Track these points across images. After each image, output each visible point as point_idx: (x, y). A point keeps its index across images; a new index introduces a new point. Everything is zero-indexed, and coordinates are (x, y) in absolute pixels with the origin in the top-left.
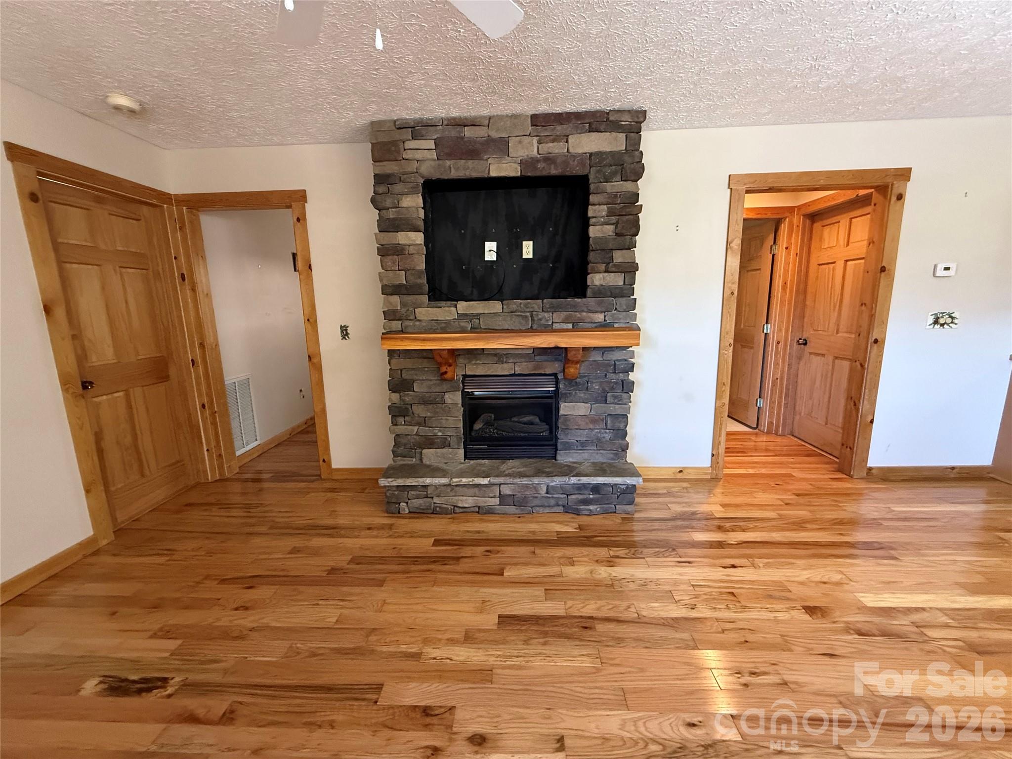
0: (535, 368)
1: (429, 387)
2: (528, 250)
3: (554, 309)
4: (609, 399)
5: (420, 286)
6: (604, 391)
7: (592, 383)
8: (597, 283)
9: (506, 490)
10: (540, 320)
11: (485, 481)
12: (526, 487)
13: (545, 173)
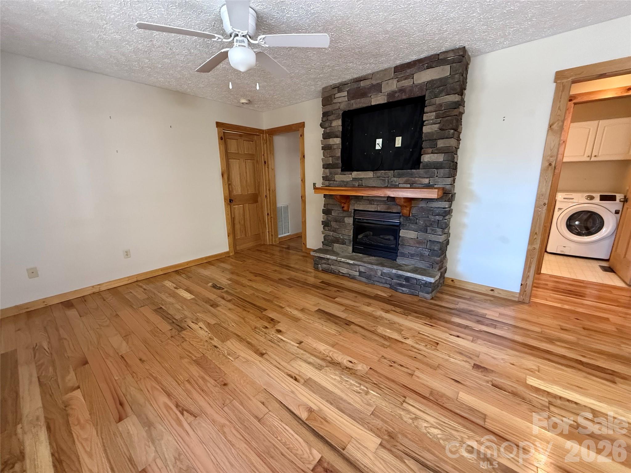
0: (389, 208)
1: (338, 214)
2: (398, 142)
3: (400, 176)
4: (429, 231)
5: (337, 164)
6: (427, 226)
7: (419, 220)
8: (426, 160)
9: (362, 269)
10: (392, 182)
11: (351, 262)
12: (371, 270)
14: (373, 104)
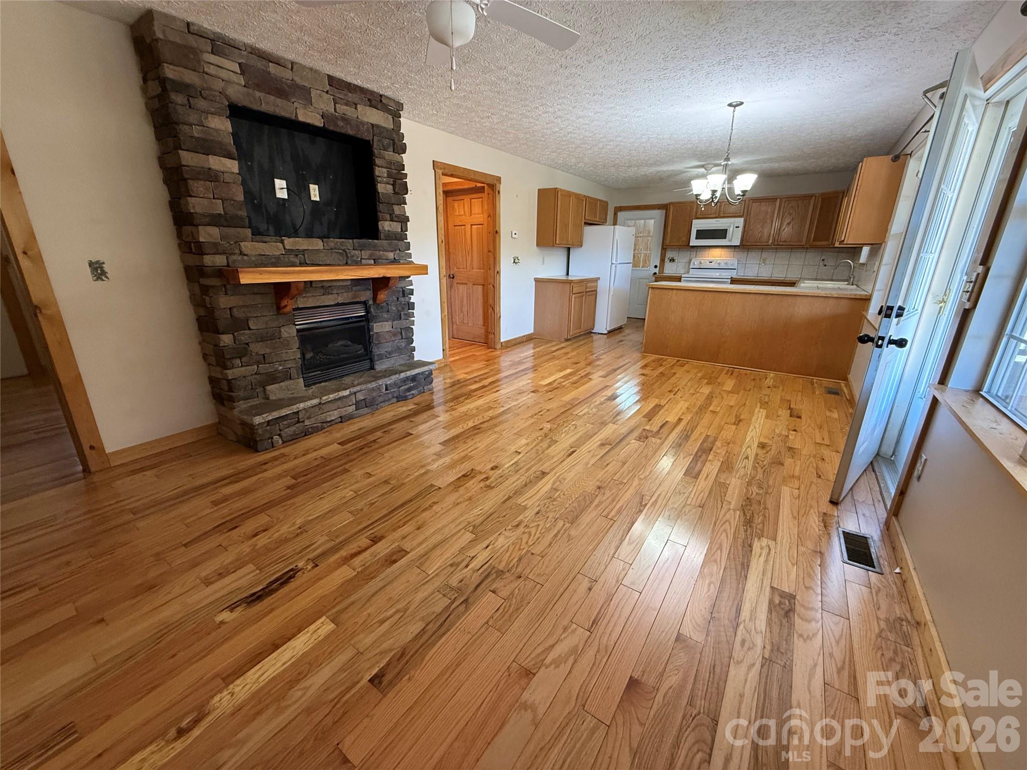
0: (355, 296)
1: (267, 323)
2: (315, 192)
3: (362, 248)
4: (403, 317)
5: (242, 219)
6: (398, 311)
7: (391, 306)
8: (387, 228)
9: (360, 397)
10: (353, 256)
11: (347, 393)
12: (373, 389)
13: (343, 131)
14: (301, 118)
